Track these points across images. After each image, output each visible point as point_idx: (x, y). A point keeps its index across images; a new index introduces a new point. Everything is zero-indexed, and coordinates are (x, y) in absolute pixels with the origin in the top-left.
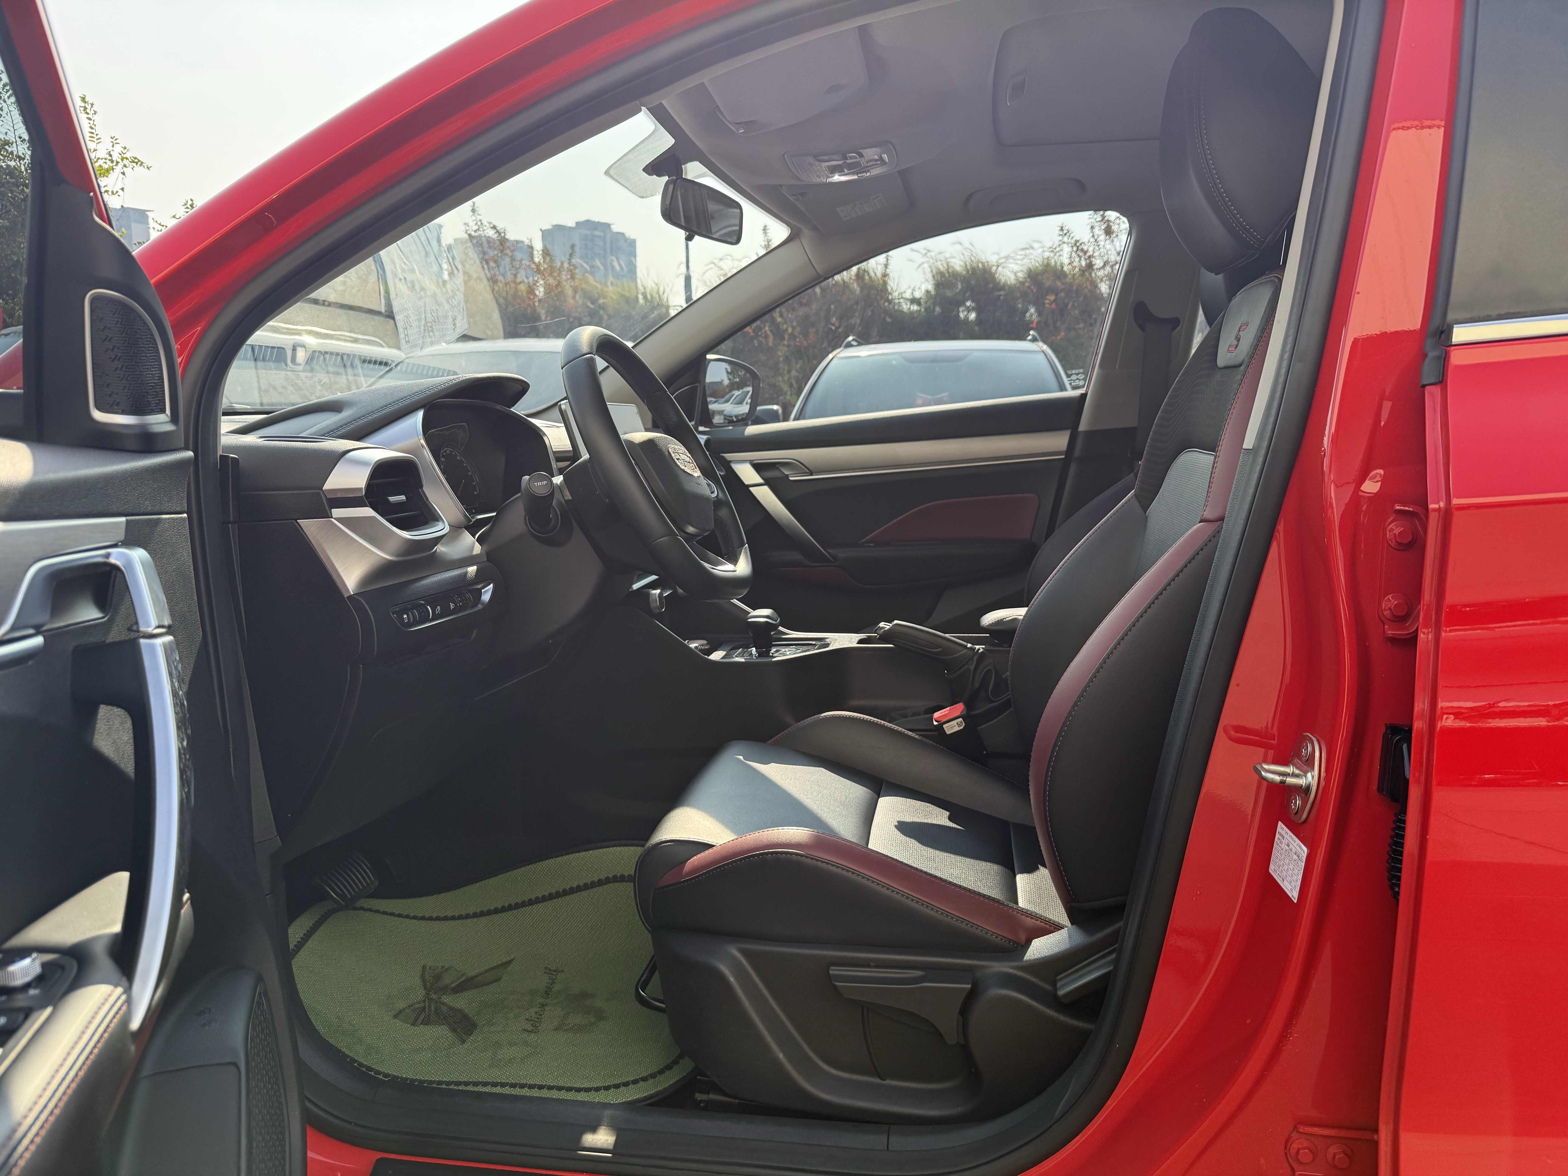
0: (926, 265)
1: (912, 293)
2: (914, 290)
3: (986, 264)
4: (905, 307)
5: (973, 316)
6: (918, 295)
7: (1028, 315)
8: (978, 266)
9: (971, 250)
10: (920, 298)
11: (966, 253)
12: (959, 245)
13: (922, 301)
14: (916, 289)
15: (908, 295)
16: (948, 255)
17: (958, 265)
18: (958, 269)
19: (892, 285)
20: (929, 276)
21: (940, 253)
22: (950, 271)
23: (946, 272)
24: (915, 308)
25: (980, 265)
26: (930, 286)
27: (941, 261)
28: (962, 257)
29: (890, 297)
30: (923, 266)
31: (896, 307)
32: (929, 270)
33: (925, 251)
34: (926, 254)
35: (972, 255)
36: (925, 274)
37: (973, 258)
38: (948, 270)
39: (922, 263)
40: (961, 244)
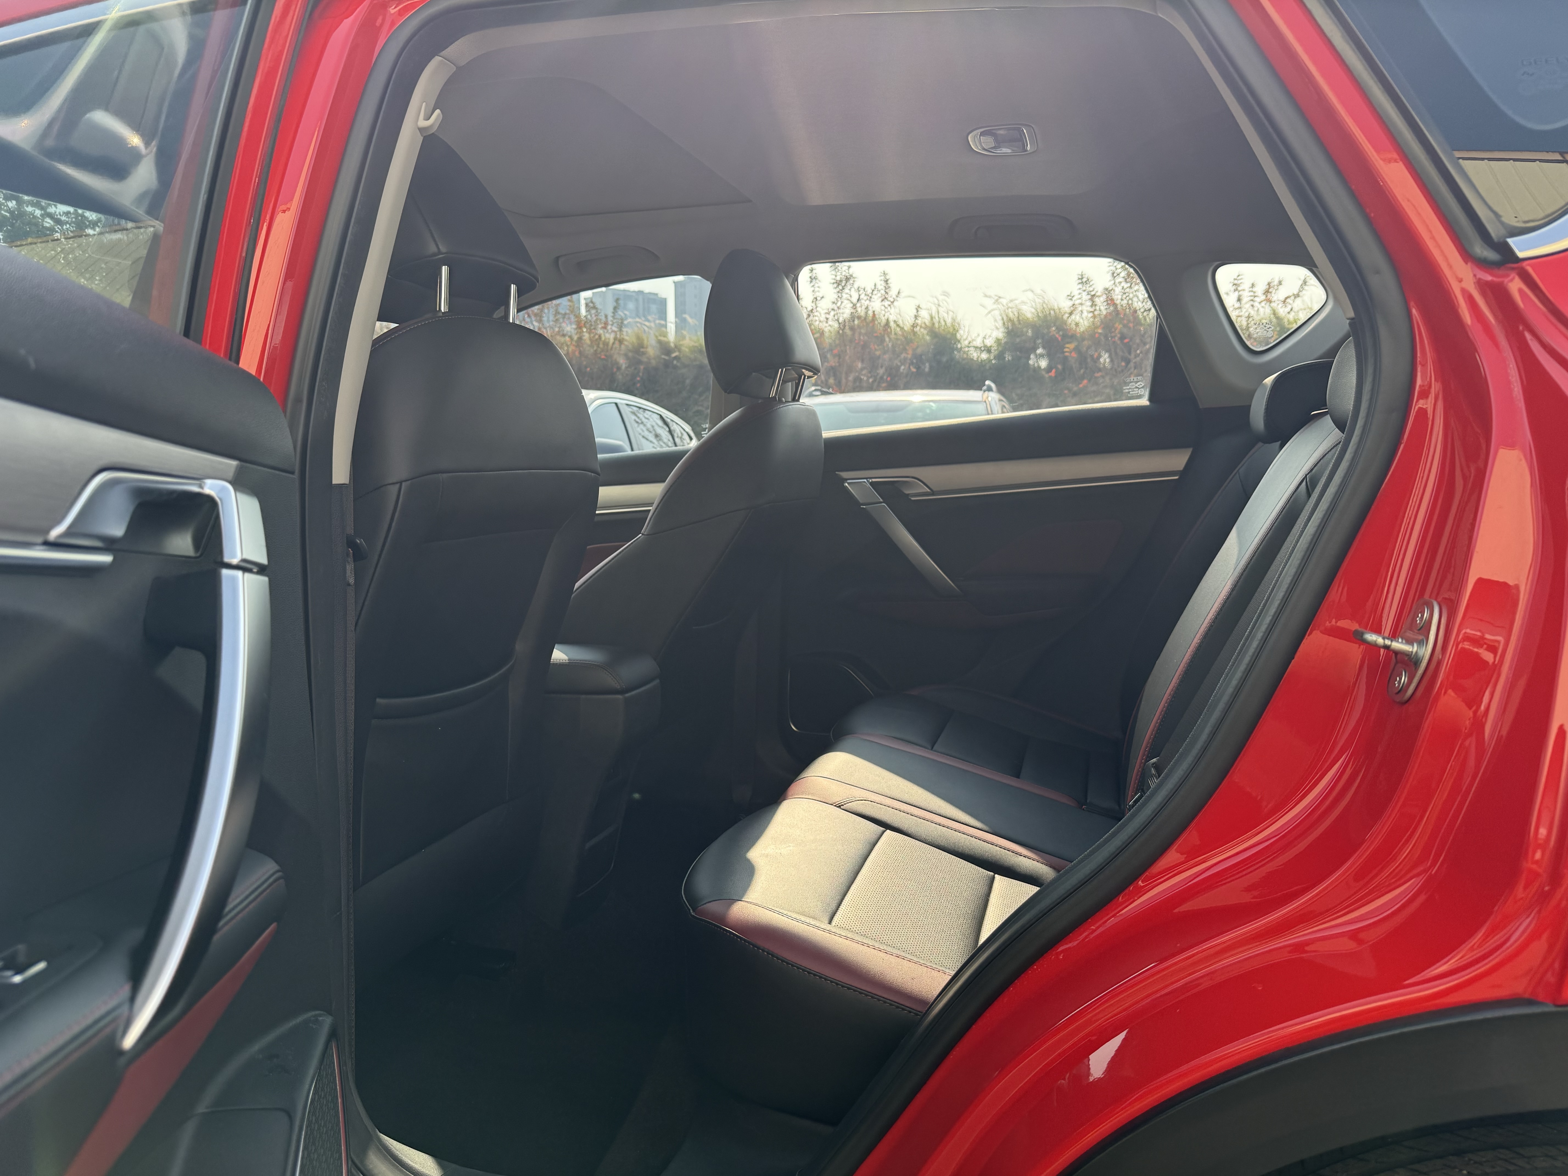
0: (997, 313)
1: (983, 341)
2: (984, 338)
3: (1057, 311)
4: (974, 355)
5: (1043, 363)
6: (989, 342)
7: (1102, 360)
8: (1050, 313)
9: (1044, 298)
10: (991, 347)
11: (1037, 300)
12: (1031, 292)
13: (993, 349)
14: (987, 337)
15: (978, 343)
16: (1017, 302)
17: (1029, 312)
18: (1029, 315)
19: (961, 334)
20: (1000, 324)
21: (1011, 301)
22: (1021, 318)
23: (1015, 320)
24: (984, 356)
25: (1052, 312)
26: (1000, 334)
27: (1011, 308)
28: (1034, 304)
29: (959, 346)
30: (992, 313)
31: (965, 356)
32: (1000, 318)
33: (997, 298)
34: (997, 300)
35: (1044, 302)
36: (996, 320)
37: (1045, 306)
38: (1018, 317)
39: (993, 310)
40: (1032, 291)
